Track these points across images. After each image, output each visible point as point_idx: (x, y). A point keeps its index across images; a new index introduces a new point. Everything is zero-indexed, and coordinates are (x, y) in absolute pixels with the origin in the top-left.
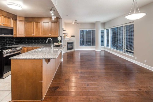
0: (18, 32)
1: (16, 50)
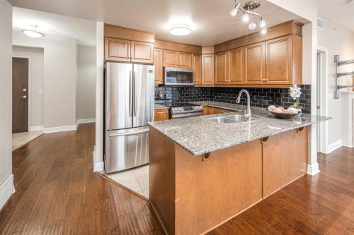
0: (203, 76)
1: (191, 109)
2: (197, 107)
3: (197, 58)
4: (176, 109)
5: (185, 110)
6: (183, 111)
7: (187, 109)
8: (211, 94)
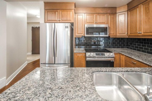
1: (103, 55)
2: (108, 54)
3: (112, 16)
4: (89, 54)
5: (96, 54)
6: (95, 55)
7: (99, 55)
8: (127, 43)
